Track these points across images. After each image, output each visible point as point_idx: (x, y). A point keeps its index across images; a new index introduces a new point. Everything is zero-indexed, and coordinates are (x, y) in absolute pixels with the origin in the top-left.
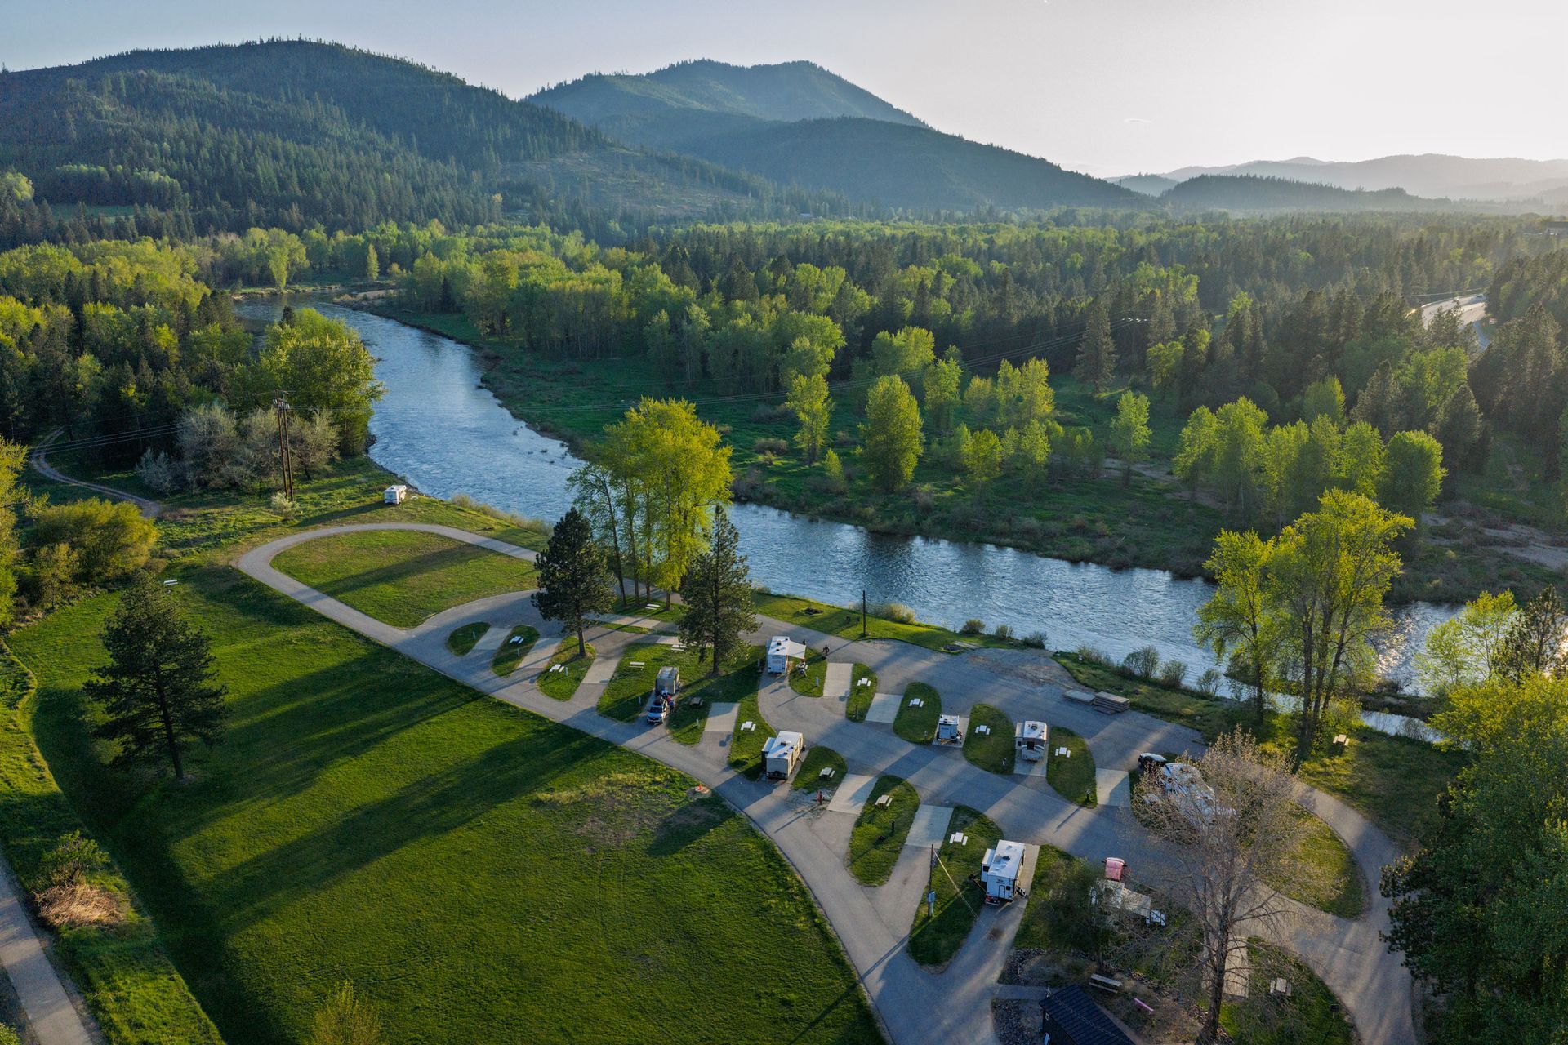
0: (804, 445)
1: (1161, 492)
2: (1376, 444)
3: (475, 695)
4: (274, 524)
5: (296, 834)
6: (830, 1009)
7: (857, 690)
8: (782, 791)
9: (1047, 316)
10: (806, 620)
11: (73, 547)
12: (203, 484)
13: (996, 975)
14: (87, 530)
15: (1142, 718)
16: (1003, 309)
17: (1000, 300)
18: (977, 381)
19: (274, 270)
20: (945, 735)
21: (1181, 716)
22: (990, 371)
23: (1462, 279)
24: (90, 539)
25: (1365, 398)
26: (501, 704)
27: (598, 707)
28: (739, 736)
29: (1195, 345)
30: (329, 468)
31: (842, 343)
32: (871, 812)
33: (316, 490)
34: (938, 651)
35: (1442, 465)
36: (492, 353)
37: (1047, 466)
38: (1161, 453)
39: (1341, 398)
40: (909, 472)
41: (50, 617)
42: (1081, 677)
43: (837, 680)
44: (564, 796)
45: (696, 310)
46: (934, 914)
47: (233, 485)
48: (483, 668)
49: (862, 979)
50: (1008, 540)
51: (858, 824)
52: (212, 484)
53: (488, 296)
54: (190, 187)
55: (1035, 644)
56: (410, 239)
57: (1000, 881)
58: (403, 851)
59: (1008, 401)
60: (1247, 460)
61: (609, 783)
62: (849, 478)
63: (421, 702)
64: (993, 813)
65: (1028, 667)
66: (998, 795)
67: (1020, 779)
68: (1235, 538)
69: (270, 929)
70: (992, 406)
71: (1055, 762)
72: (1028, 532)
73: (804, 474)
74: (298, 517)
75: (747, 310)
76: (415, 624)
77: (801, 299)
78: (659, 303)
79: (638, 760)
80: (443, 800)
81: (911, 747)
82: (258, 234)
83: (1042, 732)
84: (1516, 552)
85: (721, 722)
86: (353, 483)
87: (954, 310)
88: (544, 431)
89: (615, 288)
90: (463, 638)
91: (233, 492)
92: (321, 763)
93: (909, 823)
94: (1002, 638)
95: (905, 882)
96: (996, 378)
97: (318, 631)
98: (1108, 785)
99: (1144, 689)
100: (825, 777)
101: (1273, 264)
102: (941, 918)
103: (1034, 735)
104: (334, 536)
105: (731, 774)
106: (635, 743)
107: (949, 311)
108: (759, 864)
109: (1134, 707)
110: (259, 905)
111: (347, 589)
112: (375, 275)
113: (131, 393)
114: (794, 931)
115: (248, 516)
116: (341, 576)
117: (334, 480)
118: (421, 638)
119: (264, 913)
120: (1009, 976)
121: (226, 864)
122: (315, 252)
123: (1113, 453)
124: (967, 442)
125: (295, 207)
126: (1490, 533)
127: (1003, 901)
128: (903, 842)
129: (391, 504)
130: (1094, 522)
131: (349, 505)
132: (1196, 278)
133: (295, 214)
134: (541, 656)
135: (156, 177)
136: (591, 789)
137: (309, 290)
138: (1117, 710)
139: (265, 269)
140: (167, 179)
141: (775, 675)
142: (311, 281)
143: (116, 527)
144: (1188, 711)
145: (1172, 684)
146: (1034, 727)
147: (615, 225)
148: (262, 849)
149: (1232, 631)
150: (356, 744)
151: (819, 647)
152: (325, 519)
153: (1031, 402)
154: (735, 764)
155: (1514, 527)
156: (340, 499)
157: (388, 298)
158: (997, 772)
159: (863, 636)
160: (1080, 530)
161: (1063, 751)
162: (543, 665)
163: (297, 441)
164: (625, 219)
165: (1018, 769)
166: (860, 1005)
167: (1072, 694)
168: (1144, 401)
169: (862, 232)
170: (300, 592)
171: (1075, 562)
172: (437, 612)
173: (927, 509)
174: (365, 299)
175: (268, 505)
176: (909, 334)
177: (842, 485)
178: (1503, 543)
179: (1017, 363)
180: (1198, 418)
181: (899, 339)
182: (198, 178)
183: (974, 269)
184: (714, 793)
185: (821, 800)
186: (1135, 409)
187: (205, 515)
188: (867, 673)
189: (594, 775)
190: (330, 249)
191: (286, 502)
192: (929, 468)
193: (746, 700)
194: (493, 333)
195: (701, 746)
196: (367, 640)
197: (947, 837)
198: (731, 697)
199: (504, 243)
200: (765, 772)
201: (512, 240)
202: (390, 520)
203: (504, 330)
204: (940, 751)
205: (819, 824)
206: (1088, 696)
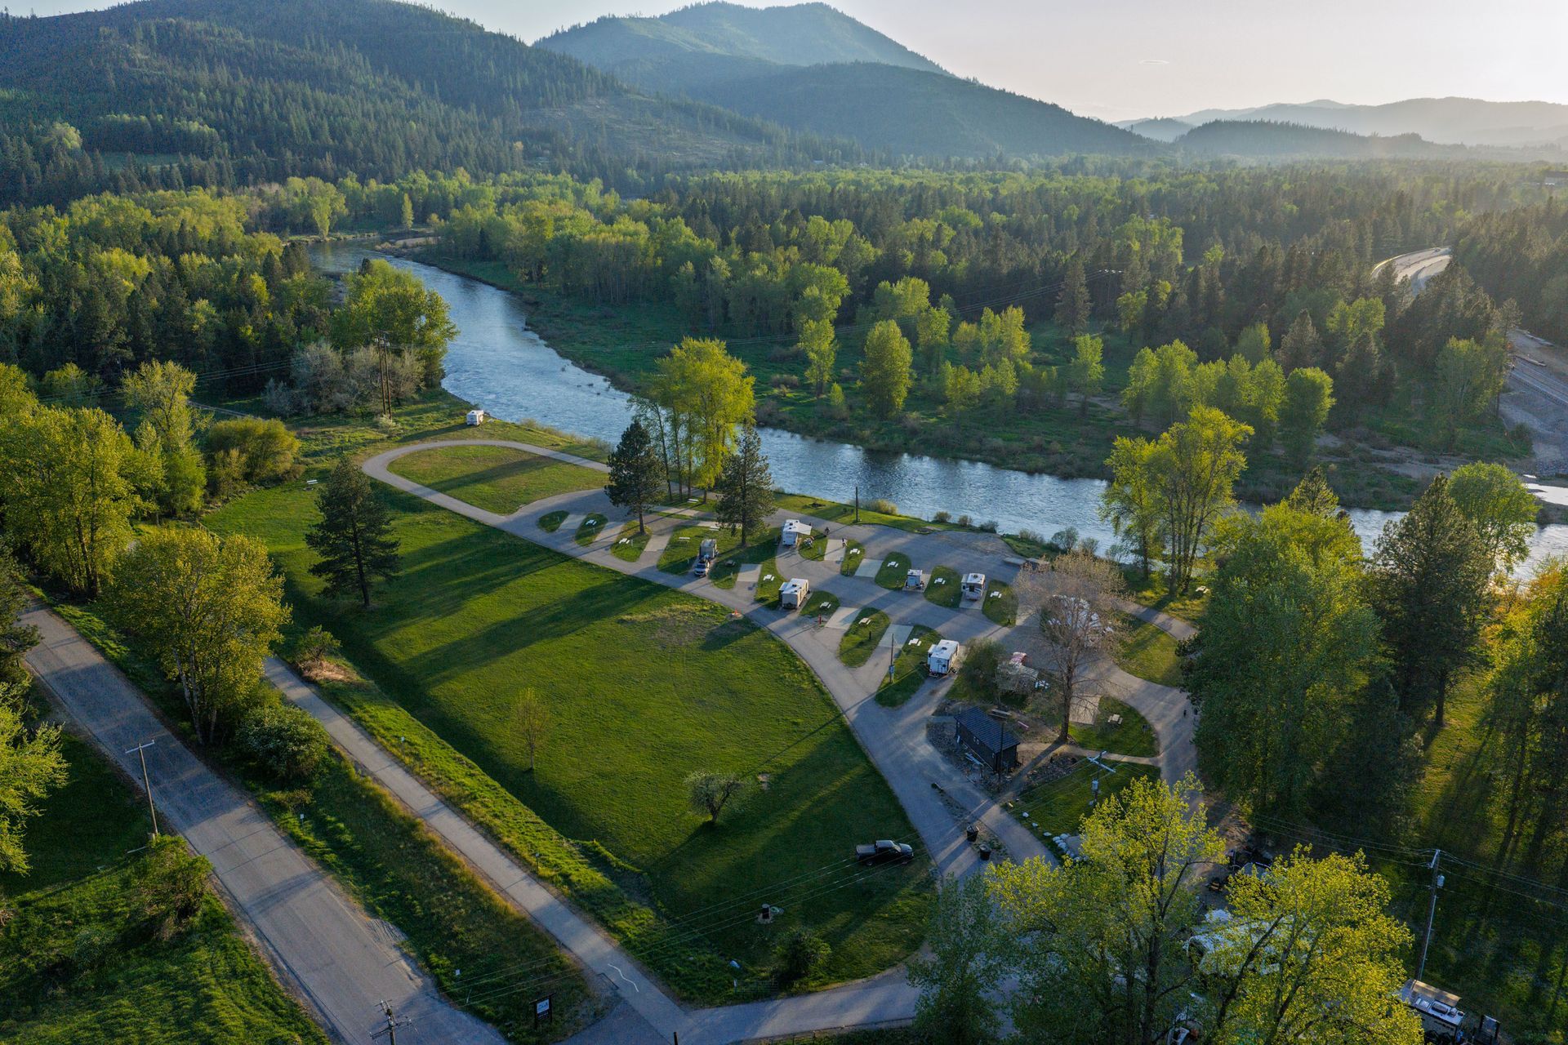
0: (813, 381)
1: (1112, 420)
2: (1279, 378)
3: (565, 558)
4: (382, 440)
5: (457, 637)
6: (823, 726)
7: (849, 557)
8: (793, 616)
9: (1032, 268)
10: (812, 511)
11: (242, 452)
12: (315, 409)
13: (932, 711)
14: (248, 439)
16: (995, 261)
17: (991, 253)
18: (964, 326)
19: (317, 219)
20: (912, 583)
22: (974, 317)
23: (1439, 230)
24: (251, 446)
26: (587, 564)
27: (658, 566)
28: (762, 584)
29: (1157, 295)
30: (416, 396)
31: (848, 292)
32: (854, 629)
33: (409, 414)
34: (912, 532)
36: (532, 299)
37: (1015, 398)
38: (1112, 388)
39: (1267, 341)
40: (900, 401)
41: (227, 506)
42: (1018, 549)
43: (834, 550)
44: (641, 617)
45: (718, 261)
46: (894, 682)
47: (339, 409)
48: (570, 541)
49: (844, 713)
50: (978, 456)
51: (846, 634)
52: (323, 409)
53: (526, 247)
54: (229, 137)
55: (989, 530)
56: (441, 188)
57: (939, 661)
58: (533, 646)
59: (991, 343)
60: (1176, 392)
61: (671, 610)
62: (851, 408)
63: (527, 562)
64: (939, 630)
65: (980, 543)
66: (946, 620)
67: (963, 611)
68: (1126, 442)
69: (454, 685)
70: (976, 347)
71: (989, 600)
72: (995, 450)
73: (810, 405)
74: (399, 435)
75: (764, 261)
76: (511, 512)
77: (812, 253)
78: (685, 254)
79: (689, 597)
80: (555, 619)
81: (887, 591)
82: (296, 182)
83: (981, 579)
84: (1393, 468)
85: (749, 576)
86: (437, 409)
87: (950, 262)
88: (588, 368)
89: (642, 240)
90: (551, 520)
91: (340, 414)
92: (463, 597)
93: (881, 635)
94: (964, 525)
95: (877, 665)
96: (980, 323)
97: (440, 515)
98: (1025, 615)
100: (824, 608)
101: (1259, 216)
102: (898, 684)
103: (975, 582)
104: (432, 449)
105: (757, 606)
106: (688, 587)
107: (946, 262)
108: (779, 655)
111: (452, 488)
112: (410, 223)
113: (249, 332)
114: (800, 689)
115: (357, 434)
116: (445, 478)
117: (420, 406)
118: (516, 521)
119: (448, 678)
120: (940, 712)
121: (415, 653)
122: (352, 200)
123: (1075, 389)
124: (952, 377)
125: (328, 157)
126: (1375, 452)
127: (941, 675)
128: (877, 644)
129: (472, 425)
130: (1050, 442)
131: (438, 426)
132: (1180, 231)
133: (328, 163)
134: (611, 533)
135: (195, 126)
136: (659, 614)
137: (350, 237)
139: (308, 217)
140: (206, 129)
141: (788, 546)
142: (351, 230)
143: (270, 437)
146: (976, 577)
147: (632, 173)
148: (435, 645)
149: (1125, 511)
150: (487, 586)
151: (822, 529)
152: (421, 436)
153: (1010, 344)
154: (760, 601)
155: (1396, 448)
156: (429, 421)
157: (428, 245)
158: (947, 606)
159: (856, 522)
160: (1040, 449)
161: (996, 593)
162: (614, 539)
163: (392, 373)
164: (642, 166)
165: (963, 604)
166: (842, 724)
167: (1006, 559)
168: (1098, 344)
169: (872, 181)
170: (418, 489)
171: (1031, 473)
172: (528, 503)
173: (914, 432)
174: (405, 246)
175: (375, 426)
176: (907, 284)
177: (845, 412)
178: (1384, 460)
179: (998, 311)
180: (1142, 357)
181: (899, 288)
182: (234, 128)
183: (975, 221)
184: (746, 616)
185: (820, 622)
186: (1090, 347)
187: (323, 433)
188: (857, 546)
189: (659, 606)
190: (364, 197)
191: (391, 423)
192: (916, 399)
193: (767, 563)
194: (531, 280)
195: (735, 590)
196: (477, 522)
197: (907, 642)
198: (755, 560)
199: (531, 192)
200: (780, 605)
201: (538, 190)
202: (475, 438)
203: (541, 278)
204: (908, 593)
205: (818, 635)
206: (1021, 561)
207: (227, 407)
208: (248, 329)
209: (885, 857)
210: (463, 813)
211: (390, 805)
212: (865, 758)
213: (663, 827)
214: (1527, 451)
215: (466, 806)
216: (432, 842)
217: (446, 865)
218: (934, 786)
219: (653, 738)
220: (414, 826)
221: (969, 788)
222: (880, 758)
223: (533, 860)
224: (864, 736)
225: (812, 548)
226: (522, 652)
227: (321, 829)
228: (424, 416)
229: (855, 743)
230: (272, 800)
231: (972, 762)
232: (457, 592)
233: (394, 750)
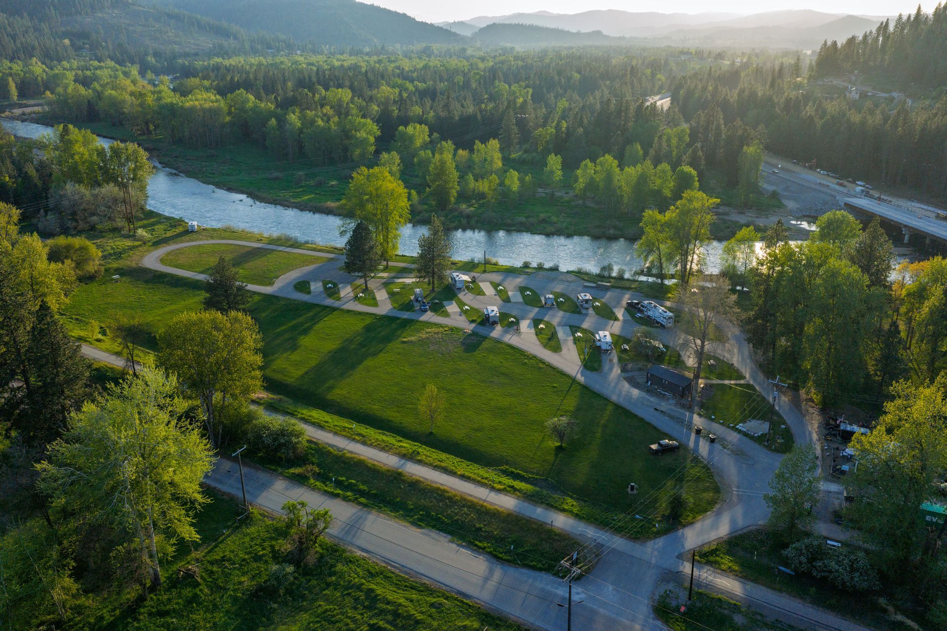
1: (568, 202)
2: (670, 173)
3: (334, 309)
4: (140, 245)
5: (313, 363)
6: (571, 386)
7: (499, 292)
8: (499, 328)
9: (476, 116)
11: (72, 260)
12: (75, 228)
13: (619, 371)
14: (72, 251)
15: (618, 290)
16: (449, 113)
18: (460, 152)
20: (548, 302)
21: (632, 288)
22: (468, 146)
23: (654, 86)
24: (75, 256)
25: (652, 152)
26: (349, 311)
27: (394, 308)
28: (465, 312)
29: (561, 128)
30: (141, 215)
31: (379, 133)
32: (539, 333)
34: (519, 274)
35: (698, 181)
38: (568, 183)
39: (641, 152)
40: (452, 199)
43: (487, 289)
44: (413, 338)
45: (293, 117)
46: (587, 357)
47: (93, 228)
48: (325, 298)
49: (575, 377)
50: (514, 228)
51: (537, 335)
53: (138, 111)
55: (555, 269)
56: (29, 73)
57: (606, 343)
58: (364, 363)
59: (480, 161)
60: (615, 182)
61: (427, 333)
62: (420, 204)
63: (312, 313)
64: (586, 325)
65: (561, 277)
66: (583, 321)
67: (586, 315)
68: (650, 213)
70: (472, 164)
71: (595, 308)
72: (521, 223)
74: (149, 241)
75: (316, 116)
76: (271, 284)
79: (428, 324)
80: (362, 345)
81: (537, 309)
83: (589, 297)
84: (726, 217)
85: (452, 308)
86: (158, 223)
88: (230, 189)
89: (223, 105)
90: (302, 286)
91: (94, 231)
92: (294, 339)
93: (556, 333)
94: (541, 268)
95: (568, 350)
96: (472, 150)
98: (620, 313)
99: (612, 280)
100: (512, 321)
102: (589, 358)
103: (587, 298)
104: (180, 249)
105: (473, 325)
106: (425, 318)
107: (421, 114)
108: (511, 351)
109: (613, 287)
110: (327, 385)
112: (15, 98)
113: (7, 179)
114: (540, 368)
115: (118, 243)
116: (207, 267)
117: (145, 222)
118: (281, 289)
119: (332, 388)
120: (624, 370)
121: (295, 376)
123: (544, 186)
127: (608, 350)
128: (558, 338)
129: (194, 231)
130: (549, 217)
131: (170, 234)
134: (346, 291)
136: (422, 335)
138: (607, 289)
141: (459, 289)
144: (633, 286)
145: (621, 278)
146: (585, 295)
147: (151, 59)
149: (650, 251)
150: (301, 331)
151: (471, 277)
152: (165, 241)
153: (492, 161)
154: (473, 321)
155: (721, 207)
156: (161, 231)
158: (576, 313)
159: (485, 272)
160: (544, 221)
161: (597, 304)
162: (352, 294)
164: (156, 54)
165: (584, 311)
166: (579, 384)
167: (585, 284)
168: (559, 158)
169: (321, 63)
170: (195, 276)
171: (547, 235)
172: (277, 277)
173: (468, 217)
175: (130, 236)
176: (412, 127)
177: (419, 208)
178: (719, 214)
179: (483, 142)
180: (586, 165)
181: (410, 129)
184: (473, 331)
185: (517, 329)
186: (554, 162)
188: (499, 285)
189: (418, 331)
191: (144, 234)
192: (462, 196)
193: (456, 299)
194: (142, 134)
195: (452, 317)
197: (574, 335)
198: (449, 299)
199: (94, 74)
200: (487, 321)
201: (98, 72)
202: (201, 239)
203: (149, 132)
204: (550, 308)
205: (522, 337)
206: (594, 285)
208: (5, 177)
209: (666, 450)
210: (420, 462)
211: (374, 465)
212: (607, 400)
213: (535, 453)
214: (781, 206)
215: (419, 458)
216: (418, 482)
217: (440, 492)
218: (656, 409)
219: (484, 406)
220: (400, 474)
221: (673, 408)
222: (614, 398)
223: (486, 481)
224: (597, 387)
225: (473, 288)
226: (361, 367)
227: (339, 484)
228: (156, 227)
229: (595, 393)
230: (293, 474)
231: (665, 395)
232: (287, 336)
233: (344, 433)
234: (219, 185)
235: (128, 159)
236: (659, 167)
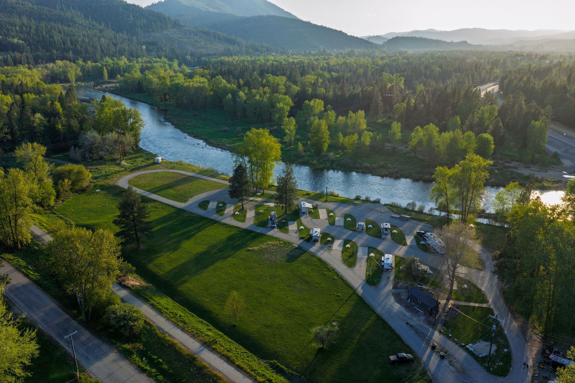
0: (287, 140)
1: (405, 154)
2: (474, 138)
3: (215, 222)
4: (122, 171)
5: (182, 261)
6: (350, 297)
7: (330, 217)
8: (318, 245)
9: (358, 94)
10: (307, 197)
11: (69, 179)
12: (91, 158)
13: (391, 287)
14: (72, 174)
15: (414, 222)
16: (343, 92)
17: (342, 88)
18: (340, 118)
19: (70, 77)
20: (360, 228)
21: (426, 221)
22: (345, 114)
23: (490, 77)
24: (73, 177)
25: (467, 122)
26: (224, 224)
27: (255, 224)
28: (300, 231)
29: (410, 104)
30: (132, 152)
31: (292, 104)
32: (345, 250)
33: (130, 159)
34: (349, 204)
35: (494, 144)
36: (164, 108)
37: (369, 146)
38: (405, 141)
39: (459, 122)
40: (325, 149)
41: (64, 202)
42: (395, 211)
43: (323, 214)
44: (256, 248)
45: (241, 93)
46: (371, 274)
47: (101, 158)
48: (214, 214)
49: (356, 290)
50: (360, 170)
51: (342, 252)
52: (94, 158)
53: (160, 88)
54: (30, 45)
55: (377, 202)
56: (117, 64)
57: (388, 264)
58: (216, 264)
59: (352, 124)
60: (434, 143)
61: (267, 244)
62: (305, 151)
63: (200, 224)
64: (380, 248)
65: (378, 208)
66: (379, 244)
67: (384, 239)
68: (441, 168)
69: (188, 285)
70: (346, 126)
71: (393, 234)
72: (367, 168)
73: (289, 150)
74: (129, 168)
75: (257, 93)
76: (185, 201)
78: (225, 91)
79: (272, 238)
80: (220, 250)
81: (351, 232)
82: (59, 63)
83: (389, 226)
84: (515, 170)
85: (293, 227)
86: (141, 156)
87: (326, 92)
88: (196, 137)
89: (206, 85)
90: (203, 204)
91: (101, 160)
92: (179, 242)
93: (357, 252)
94: (367, 200)
95: (360, 266)
96: (347, 116)
97: (156, 204)
98: (409, 240)
99: (413, 213)
100: (329, 240)
101: (428, 72)
102: (373, 275)
103: (387, 227)
104: (144, 174)
105: (301, 241)
106: (271, 233)
108: (319, 263)
109: (412, 218)
110: (183, 279)
111: (157, 191)
112: (106, 78)
113: (60, 127)
114: (334, 279)
115: (111, 168)
116: (154, 187)
117: (134, 155)
118: (189, 206)
119: (184, 282)
120: (395, 287)
121: (166, 270)
122: (83, 69)
123: (388, 141)
124: (341, 138)
125: (71, 52)
126: (507, 164)
127: (389, 270)
128: (356, 256)
129: (158, 163)
130: (386, 164)
131: (143, 164)
132: (403, 79)
133: (71, 54)
134: (230, 210)
135: (16, 40)
136: (263, 247)
137: (83, 84)
138: (407, 220)
139: (66, 76)
140: (20, 41)
141: (304, 213)
142: (83, 81)
143: (79, 173)
144: (427, 219)
145: (421, 212)
146: (386, 225)
147: (188, 57)
148: (174, 266)
149: (440, 195)
150: (188, 236)
151: (315, 205)
152: (138, 168)
153: (359, 124)
154: (302, 238)
155: (513, 162)
156: (139, 162)
157: (117, 88)
158: (377, 237)
159: (326, 201)
160: (383, 167)
161: (395, 231)
162: (232, 212)
163: (122, 143)
164: (192, 55)
165: (383, 236)
166: (358, 295)
167: (393, 215)
168: (399, 125)
169: (282, 60)
170: (143, 193)
171: (382, 176)
172: (191, 197)
173: (333, 161)
174: (107, 87)
175: (119, 165)
176: (315, 101)
177: (303, 154)
178: (510, 167)
179: (354, 112)
180: (417, 130)
181: (312, 103)
182: (32, 41)
183: (327, 75)
184: (299, 246)
185: (330, 247)
186: (396, 127)
187: (97, 168)
188: (331, 212)
189: (262, 242)
190: (86, 68)
191: (126, 164)
192: (331, 147)
193: (298, 220)
194: (162, 101)
195: (290, 233)
196: (173, 207)
197: (368, 255)
198: (293, 220)
199: (152, 65)
200: (311, 240)
201: (155, 64)
202: (160, 169)
203: (166, 100)
204: (360, 232)
205: (331, 253)
206: (398, 216)
207: (53, 158)
208: (59, 125)
209: (402, 361)
210: (214, 350)
211: (180, 349)
212: (373, 311)
213: (302, 351)
214: (559, 163)
215: (214, 347)
216: (204, 367)
217: (215, 379)
218: (407, 323)
219: (281, 307)
220: (194, 359)
221: (422, 323)
222: (379, 310)
223: (252, 373)
224: (369, 300)
225: (314, 213)
226: (212, 267)
227: (151, 363)
228: (137, 160)
229: (366, 304)
230: (125, 348)
231: (418, 311)
232: (176, 240)
233: (173, 320)
234: (190, 134)
235: (130, 117)
236: (466, 134)
